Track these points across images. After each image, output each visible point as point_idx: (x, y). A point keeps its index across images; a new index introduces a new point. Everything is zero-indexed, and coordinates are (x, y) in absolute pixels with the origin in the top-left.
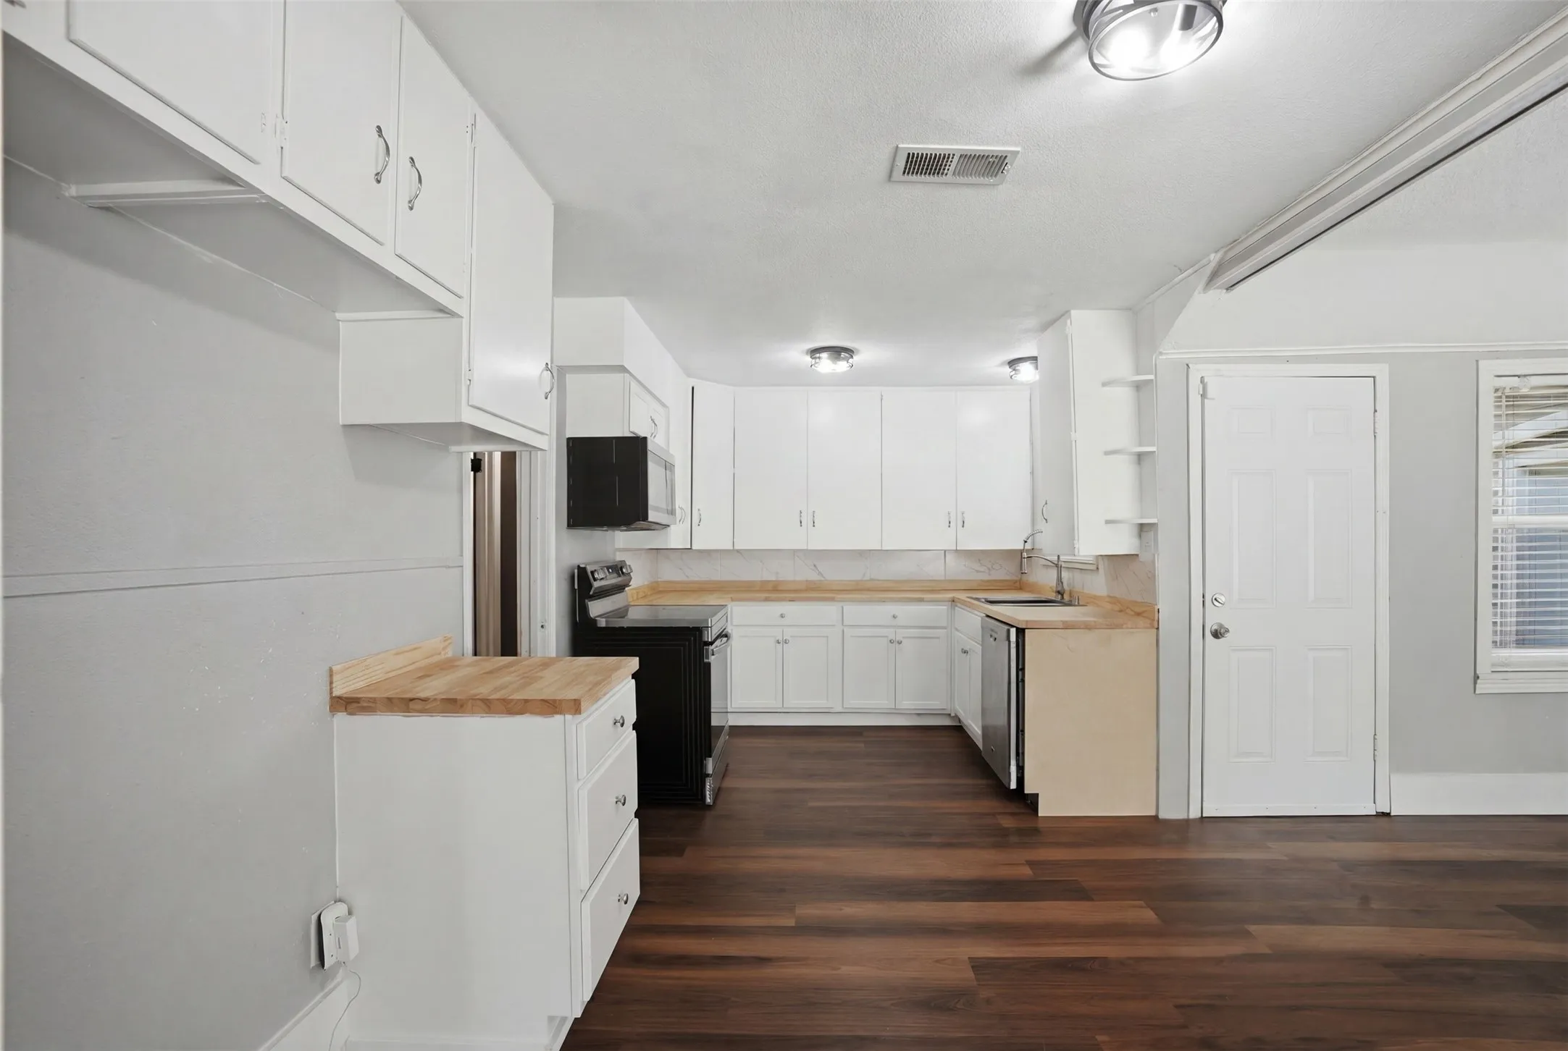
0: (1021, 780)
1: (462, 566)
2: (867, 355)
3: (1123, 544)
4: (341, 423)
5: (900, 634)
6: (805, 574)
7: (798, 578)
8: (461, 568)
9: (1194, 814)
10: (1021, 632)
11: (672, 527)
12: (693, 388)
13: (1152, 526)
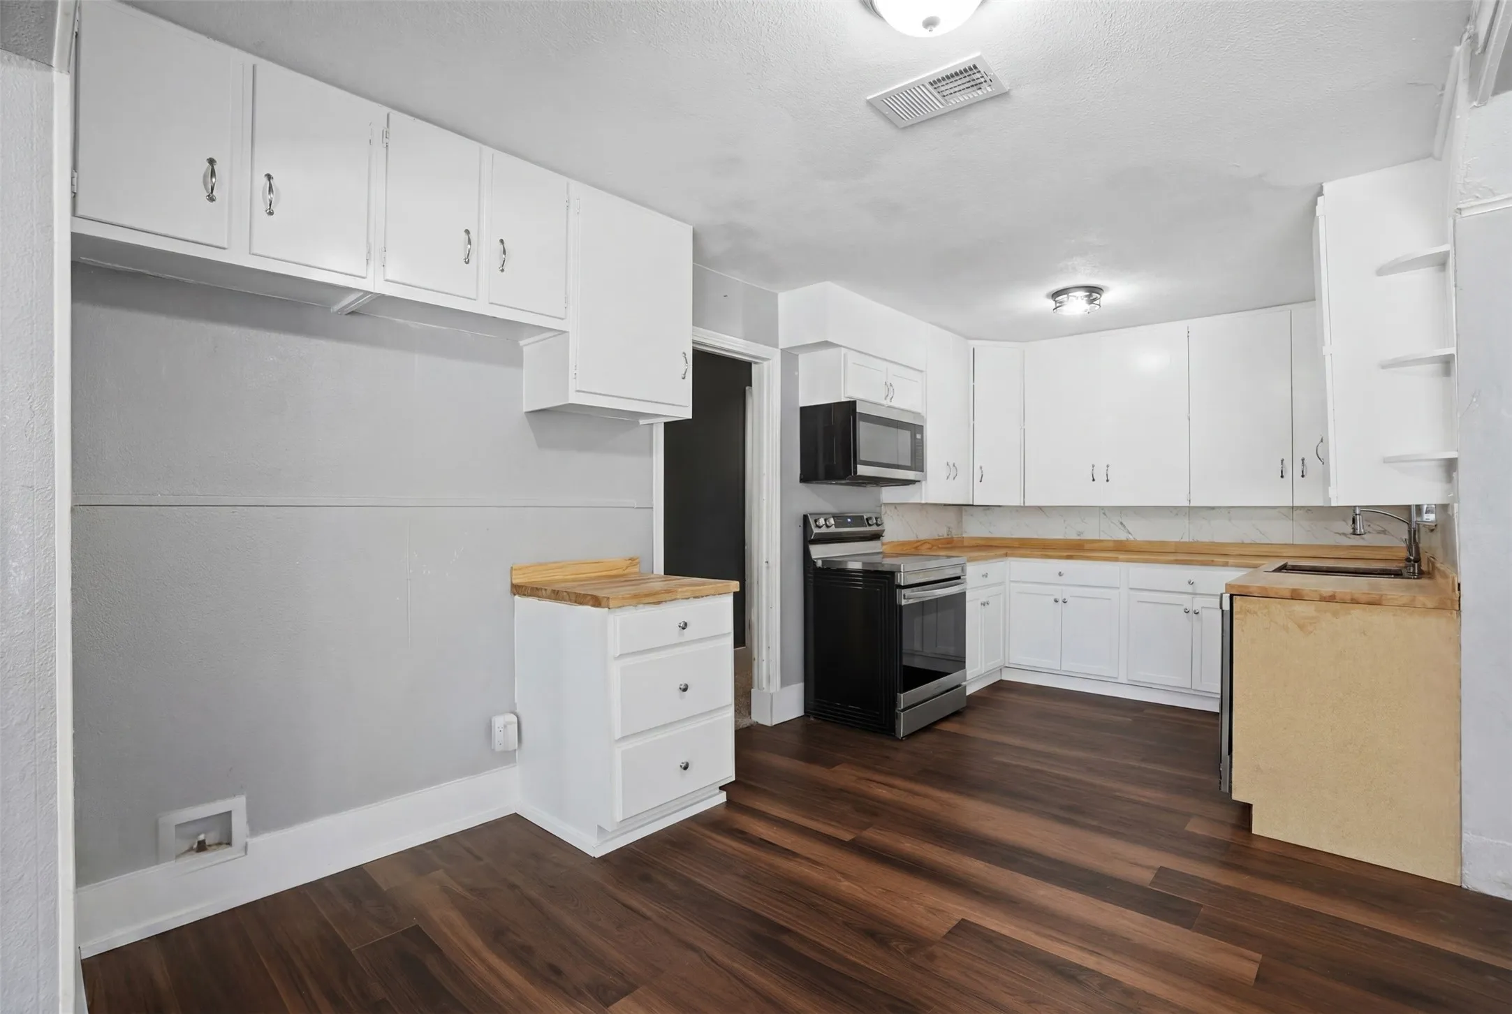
1: (652, 508)
2: (1118, 293)
4: (525, 410)
5: (1198, 604)
6: (1112, 532)
7: (1103, 537)
8: (650, 510)
11: (923, 482)
12: (974, 349)
13: (1454, 464)
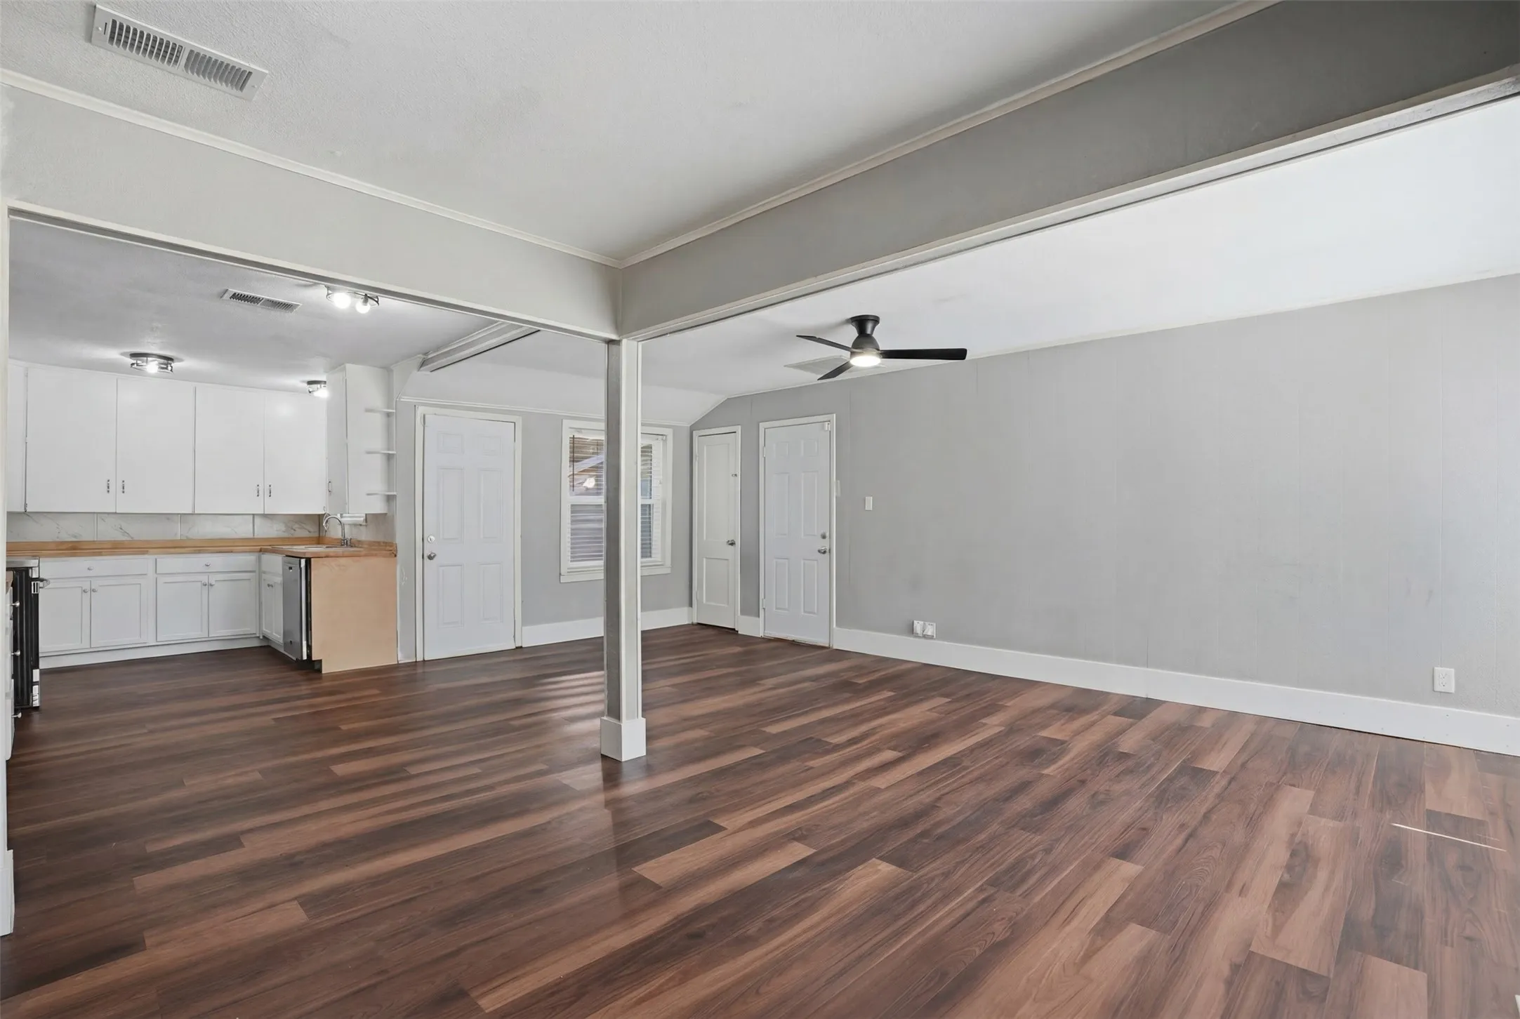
0: (309, 655)
3: (378, 507)
5: (212, 578)
9: (420, 658)
10: (308, 561)
13: (394, 497)
